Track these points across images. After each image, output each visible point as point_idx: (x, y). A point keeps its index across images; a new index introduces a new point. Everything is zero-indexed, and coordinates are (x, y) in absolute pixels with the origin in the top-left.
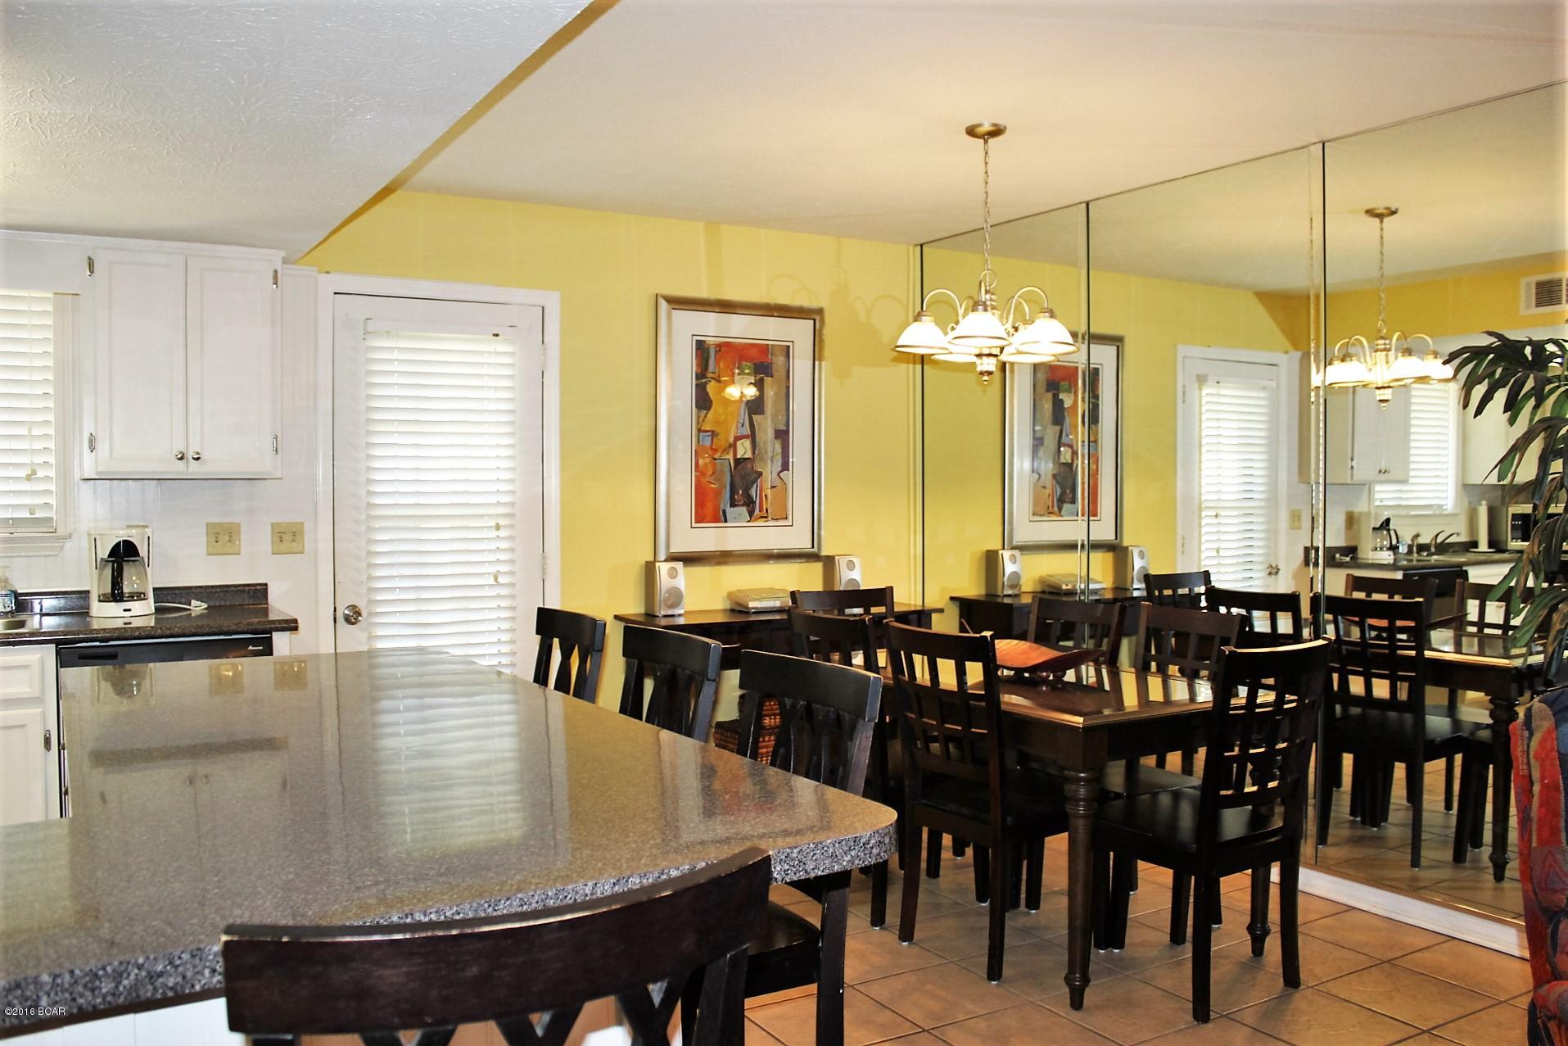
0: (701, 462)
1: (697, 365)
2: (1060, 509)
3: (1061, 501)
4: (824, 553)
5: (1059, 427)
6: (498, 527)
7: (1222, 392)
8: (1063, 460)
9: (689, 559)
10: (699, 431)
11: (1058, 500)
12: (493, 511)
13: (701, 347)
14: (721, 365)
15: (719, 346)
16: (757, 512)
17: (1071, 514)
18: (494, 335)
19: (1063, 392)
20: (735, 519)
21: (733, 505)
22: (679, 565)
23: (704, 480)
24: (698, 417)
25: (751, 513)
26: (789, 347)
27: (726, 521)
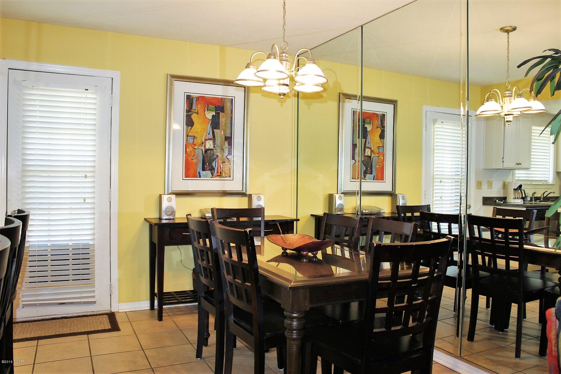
0: (188, 150)
1: (187, 106)
2: (365, 177)
3: (365, 173)
4: (248, 193)
5: (365, 139)
6: (86, 177)
7: (444, 127)
8: (366, 154)
9: (179, 194)
10: (187, 136)
11: (364, 173)
12: (83, 169)
13: (189, 99)
14: (199, 106)
15: (198, 98)
16: (215, 173)
17: (370, 179)
18: (86, 90)
19: (367, 124)
20: (205, 176)
21: (204, 169)
22: (173, 197)
23: (190, 158)
24: (187, 130)
25: (212, 174)
26: (232, 99)
27: (200, 177)
